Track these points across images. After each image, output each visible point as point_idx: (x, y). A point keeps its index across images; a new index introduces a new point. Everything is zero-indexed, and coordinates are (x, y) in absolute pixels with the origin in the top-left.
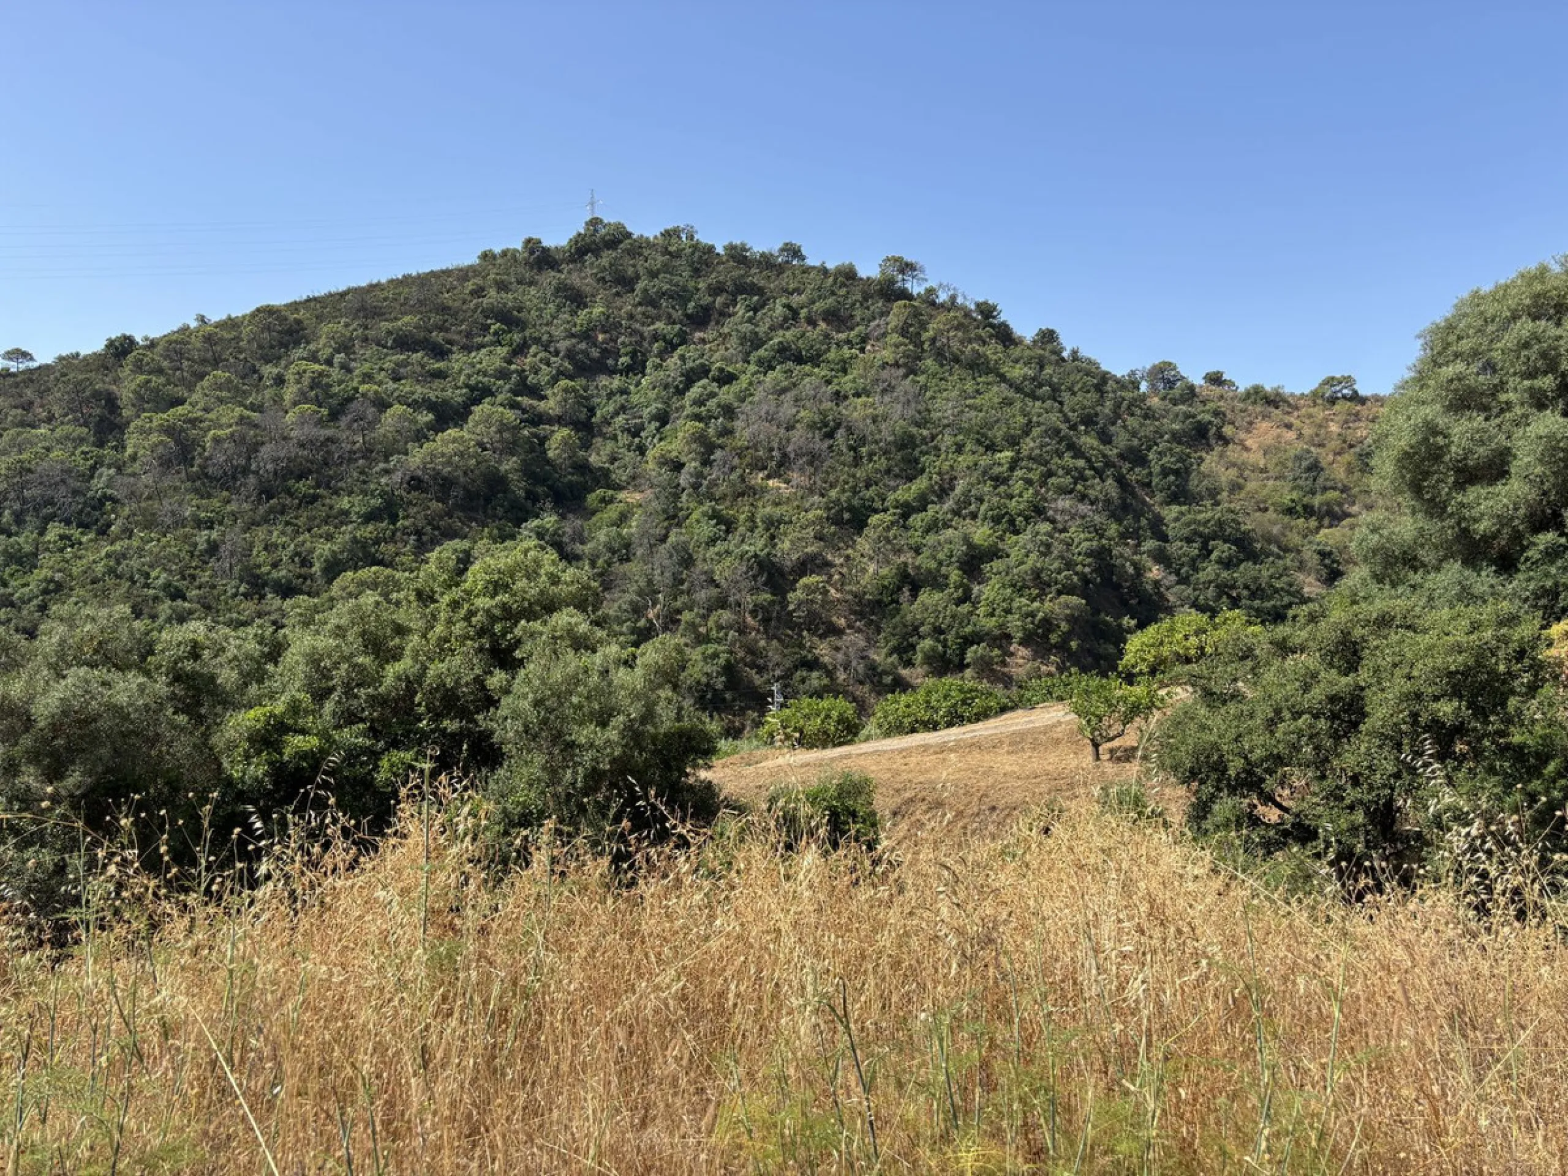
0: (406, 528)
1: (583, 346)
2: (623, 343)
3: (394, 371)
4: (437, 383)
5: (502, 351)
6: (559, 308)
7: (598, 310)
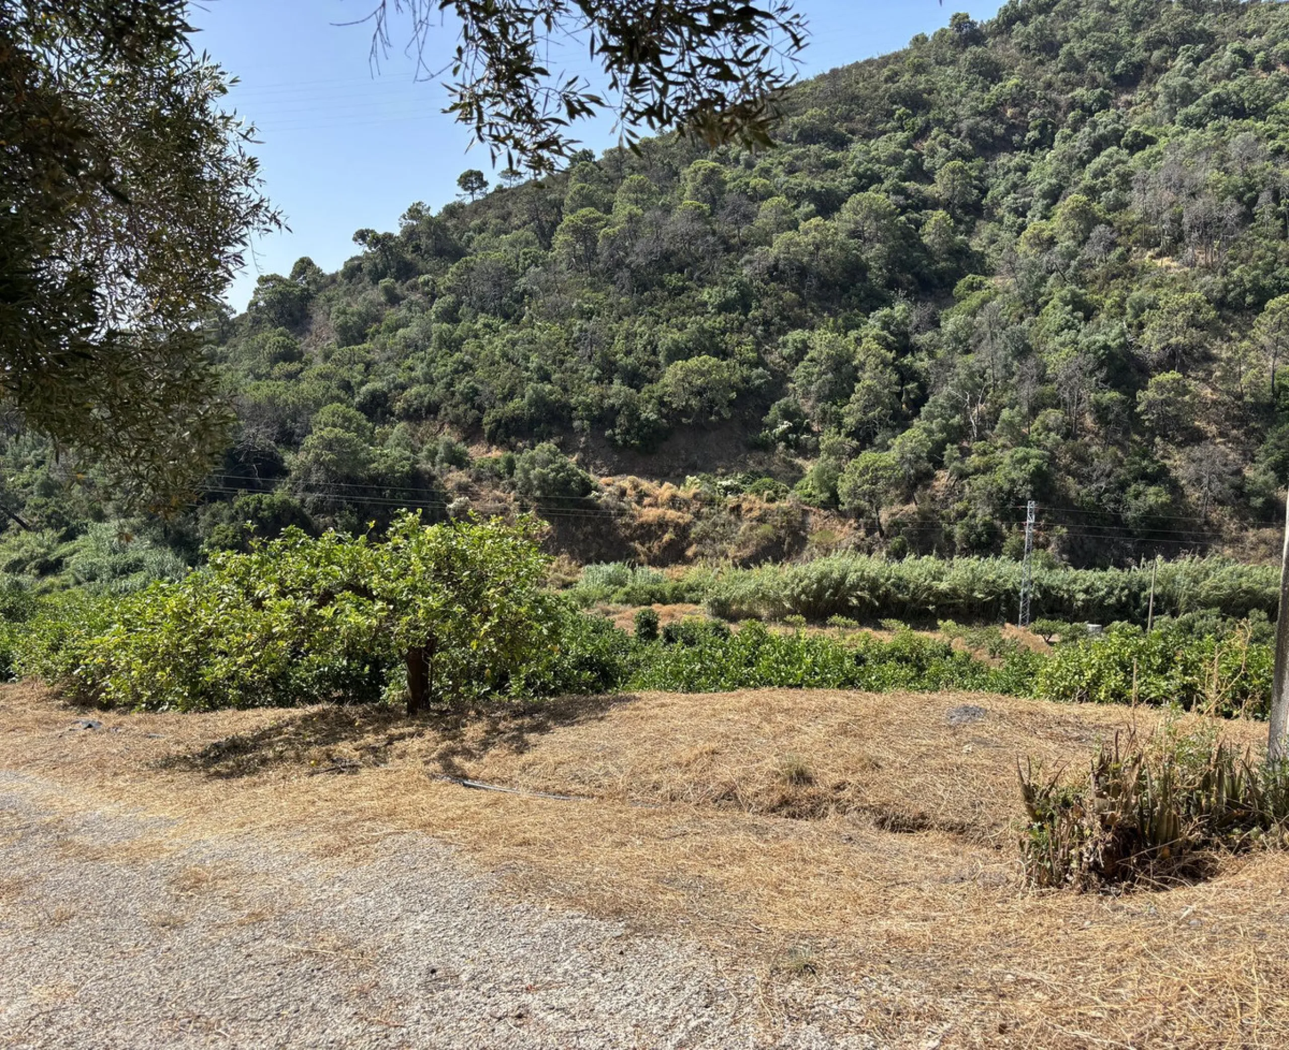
0: (755, 318)
1: (987, 123)
2: (1033, 116)
3: (791, 164)
4: (829, 174)
5: (901, 136)
6: (970, 87)
7: (1014, 81)
